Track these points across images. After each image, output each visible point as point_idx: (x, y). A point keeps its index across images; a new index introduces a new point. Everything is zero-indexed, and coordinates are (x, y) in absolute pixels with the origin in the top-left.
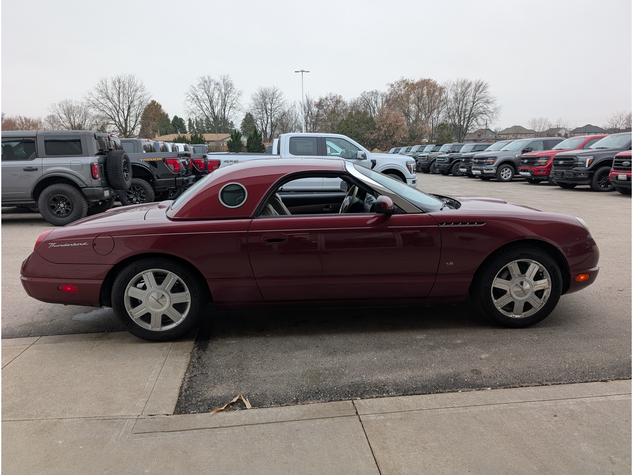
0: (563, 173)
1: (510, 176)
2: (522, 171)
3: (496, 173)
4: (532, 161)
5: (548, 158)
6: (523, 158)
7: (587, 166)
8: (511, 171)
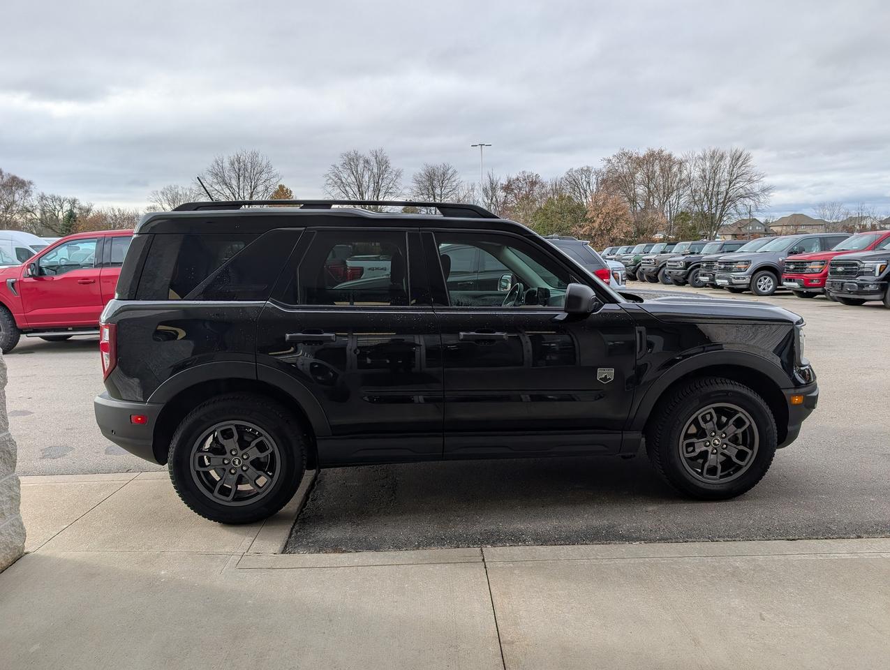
0: (842, 284)
1: (771, 287)
2: (786, 280)
3: (750, 284)
4: (800, 266)
5: (823, 262)
6: (788, 262)
7: (877, 274)
8: (771, 280)
